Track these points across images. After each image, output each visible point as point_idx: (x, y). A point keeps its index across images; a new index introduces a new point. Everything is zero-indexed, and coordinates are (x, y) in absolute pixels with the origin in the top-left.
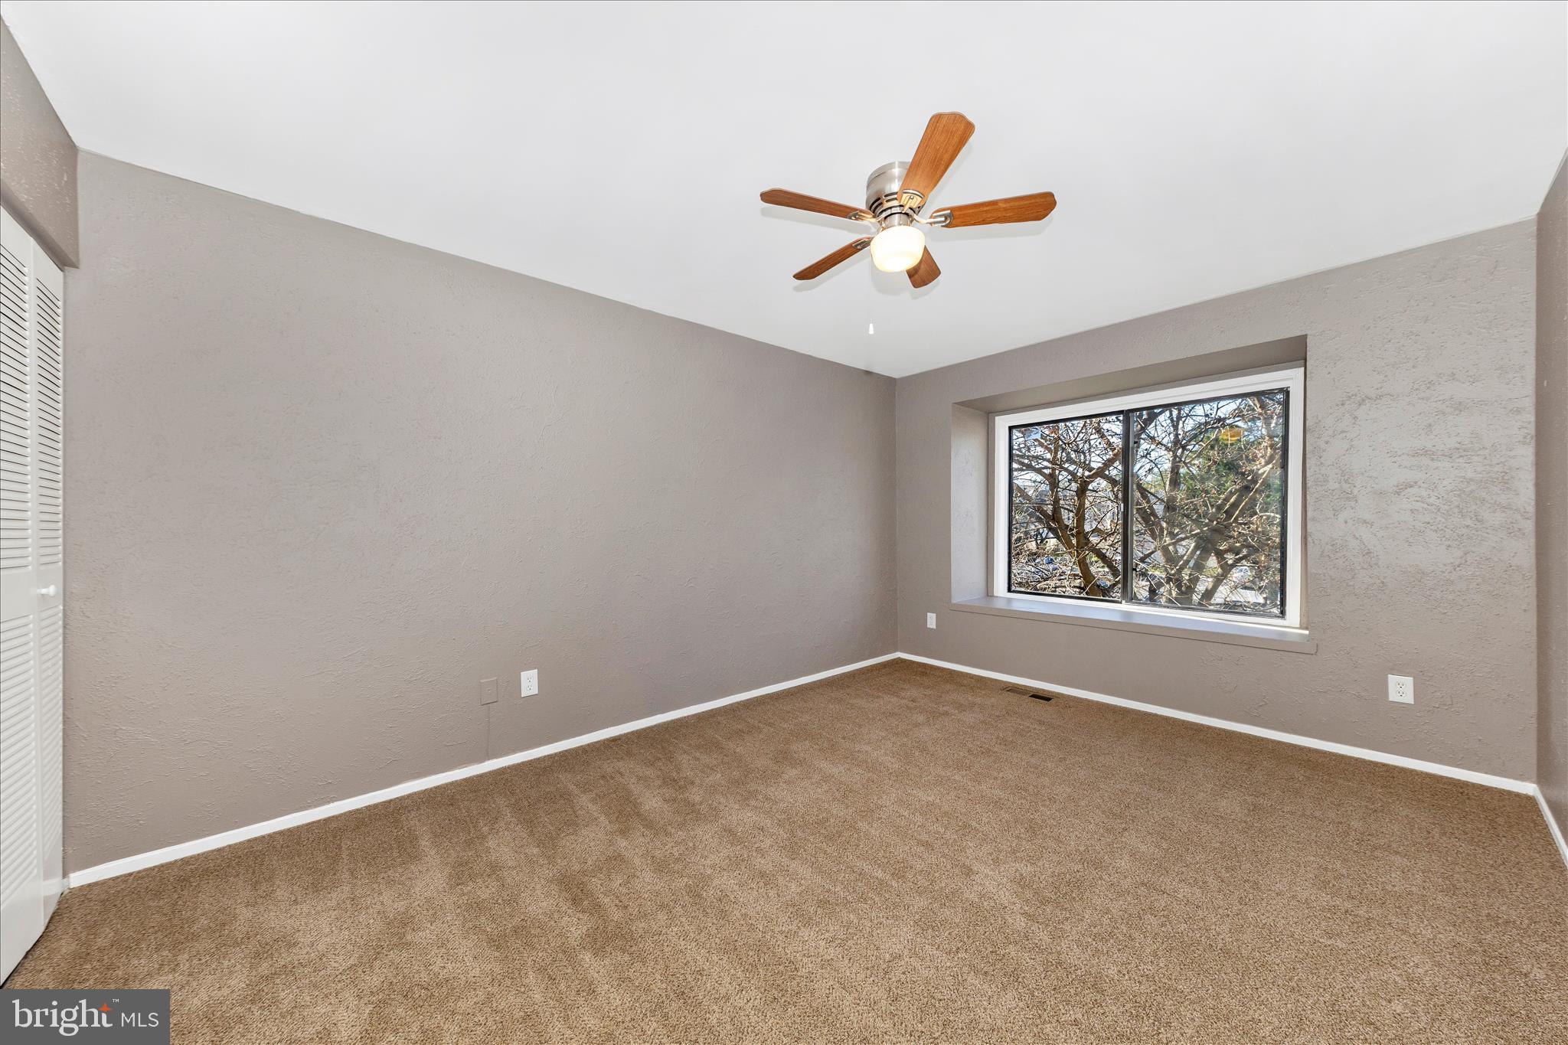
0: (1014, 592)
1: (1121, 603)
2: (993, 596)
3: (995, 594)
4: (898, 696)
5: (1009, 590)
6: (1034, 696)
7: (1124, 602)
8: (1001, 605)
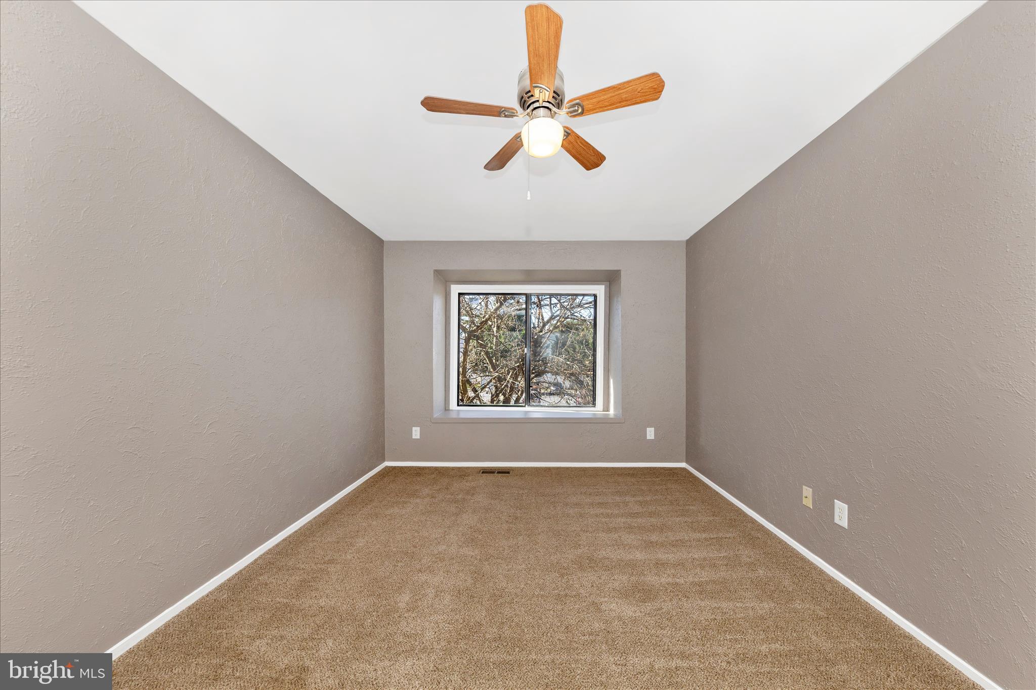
0: (461, 405)
1: (525, 406)
2: (449, 410)
3: (451, 409)
4: (419, 497)
5: (458, 405)
6: (499, 473)
7: (526, 406)
8: (454, 415)
